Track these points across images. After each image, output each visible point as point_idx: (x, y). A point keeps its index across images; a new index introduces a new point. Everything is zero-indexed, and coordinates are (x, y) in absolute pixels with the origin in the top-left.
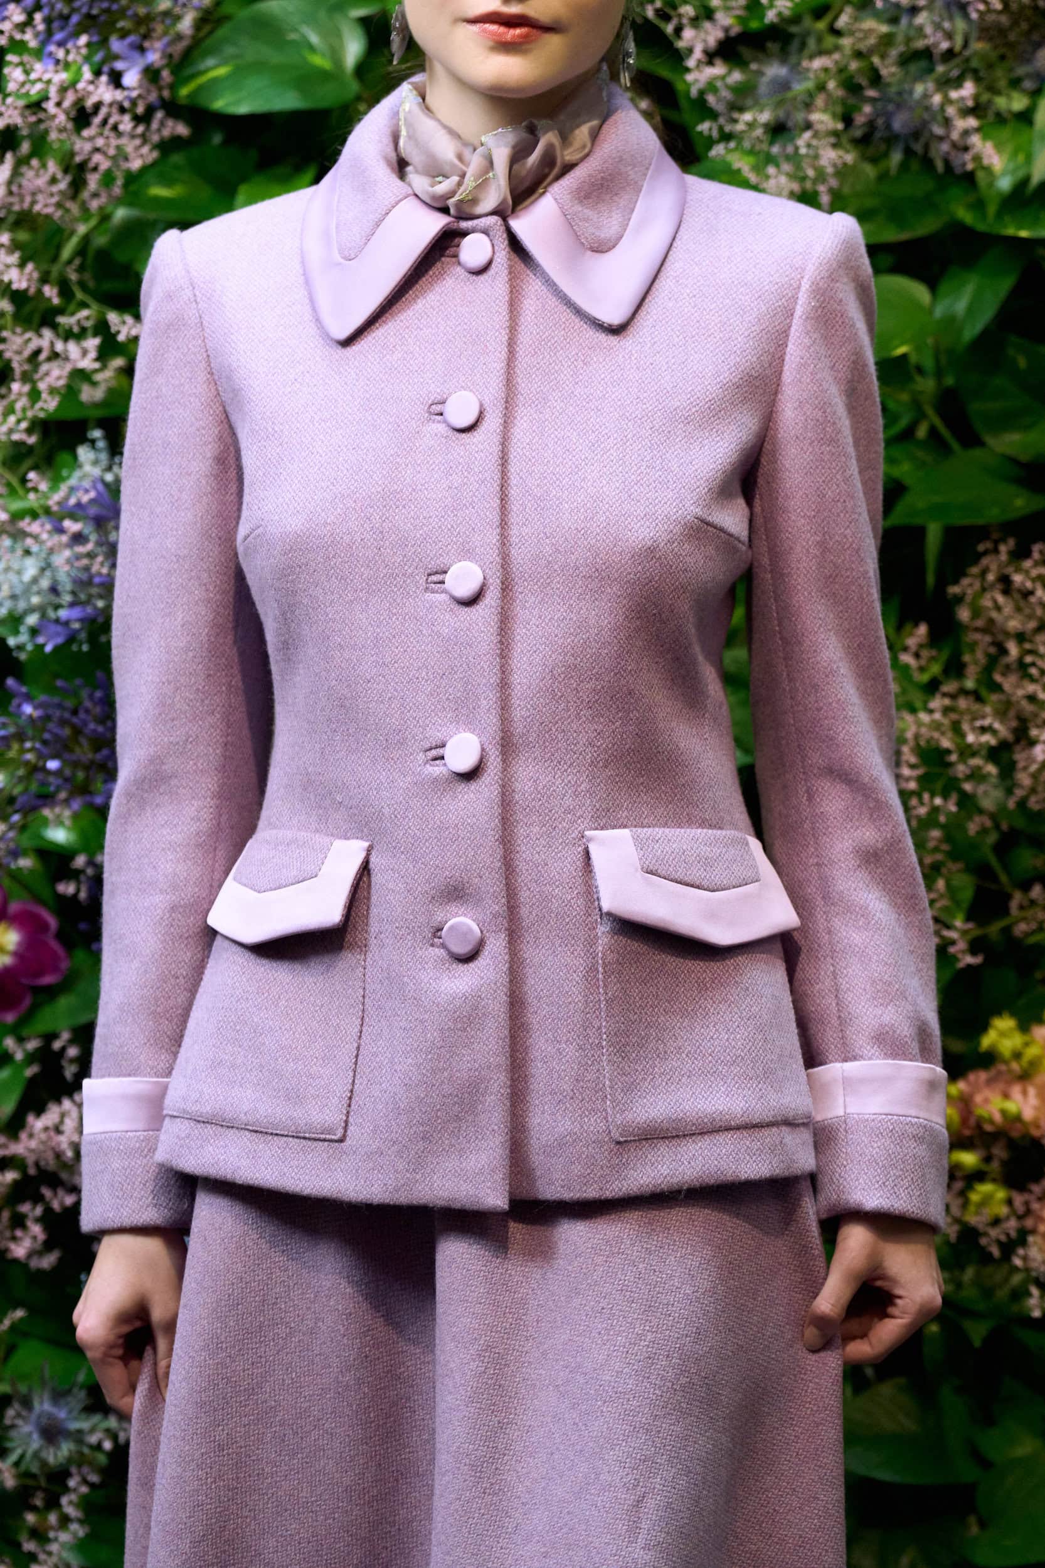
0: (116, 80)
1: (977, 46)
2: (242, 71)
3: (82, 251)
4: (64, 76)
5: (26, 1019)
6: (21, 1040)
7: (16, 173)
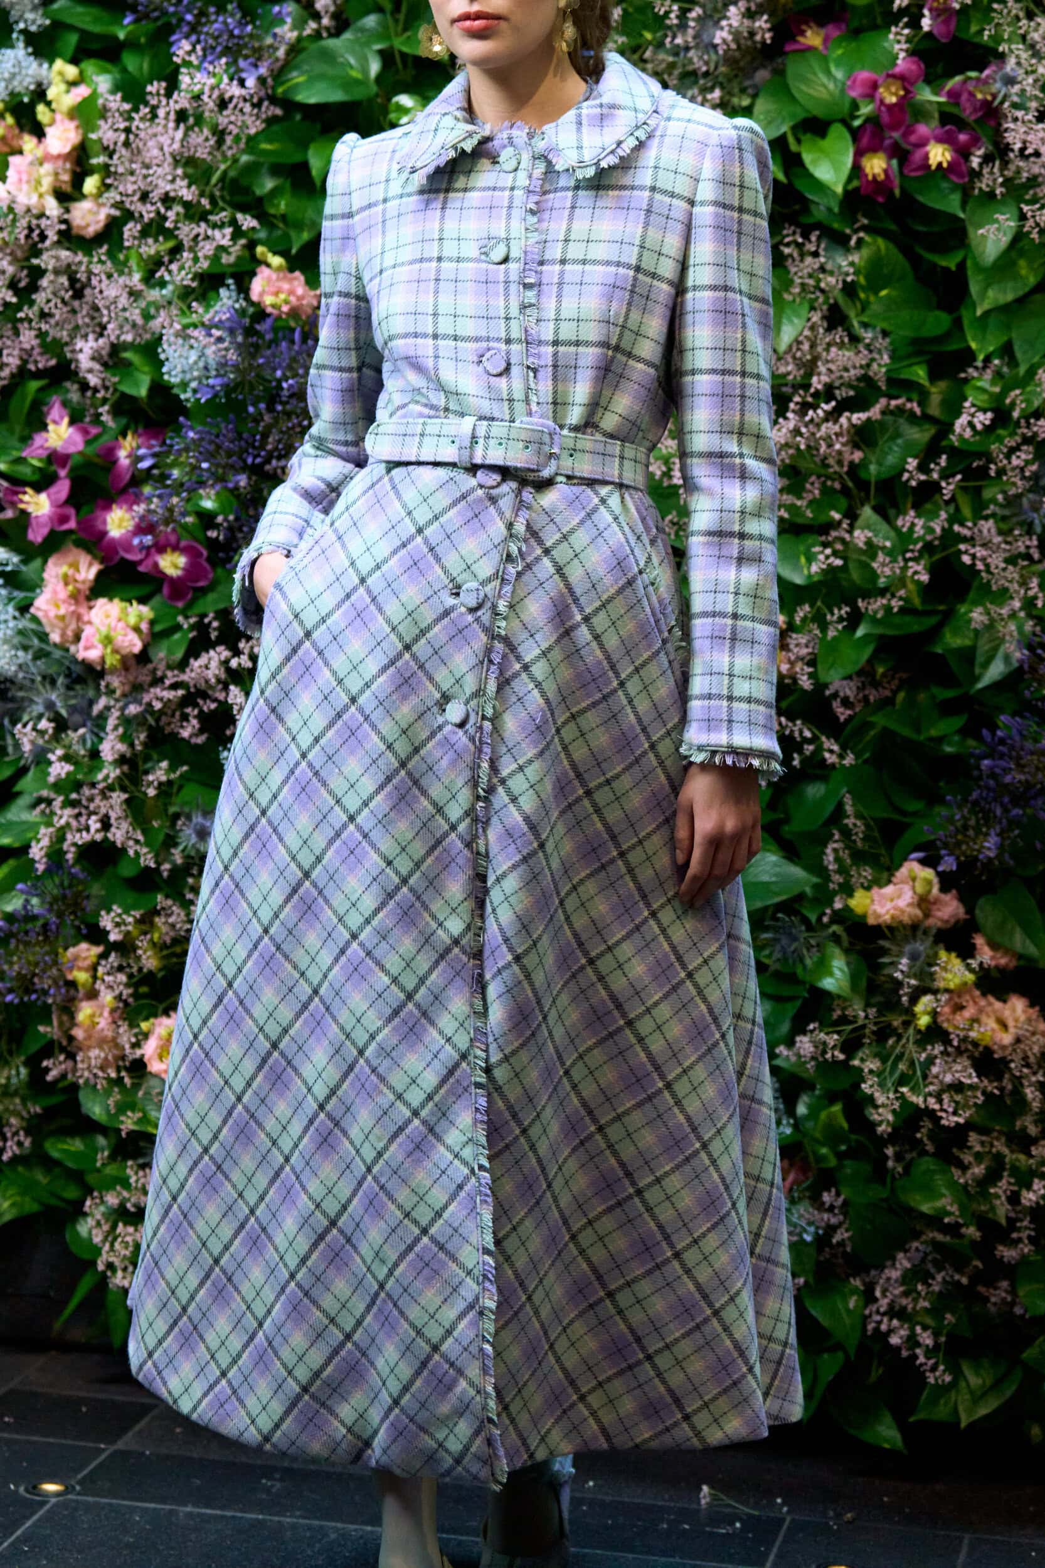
0: (242, 83)
1: (722, 69)
2: (312, 80)
3: (223, 179)
4: (213, 81)
5: (190, 605)
6: (187, 617)
7: (186, 135)
